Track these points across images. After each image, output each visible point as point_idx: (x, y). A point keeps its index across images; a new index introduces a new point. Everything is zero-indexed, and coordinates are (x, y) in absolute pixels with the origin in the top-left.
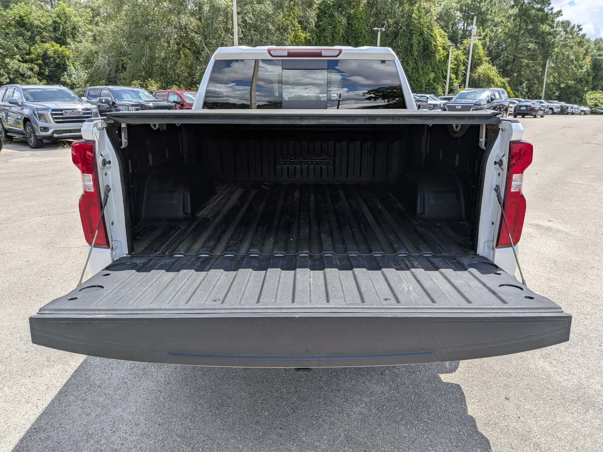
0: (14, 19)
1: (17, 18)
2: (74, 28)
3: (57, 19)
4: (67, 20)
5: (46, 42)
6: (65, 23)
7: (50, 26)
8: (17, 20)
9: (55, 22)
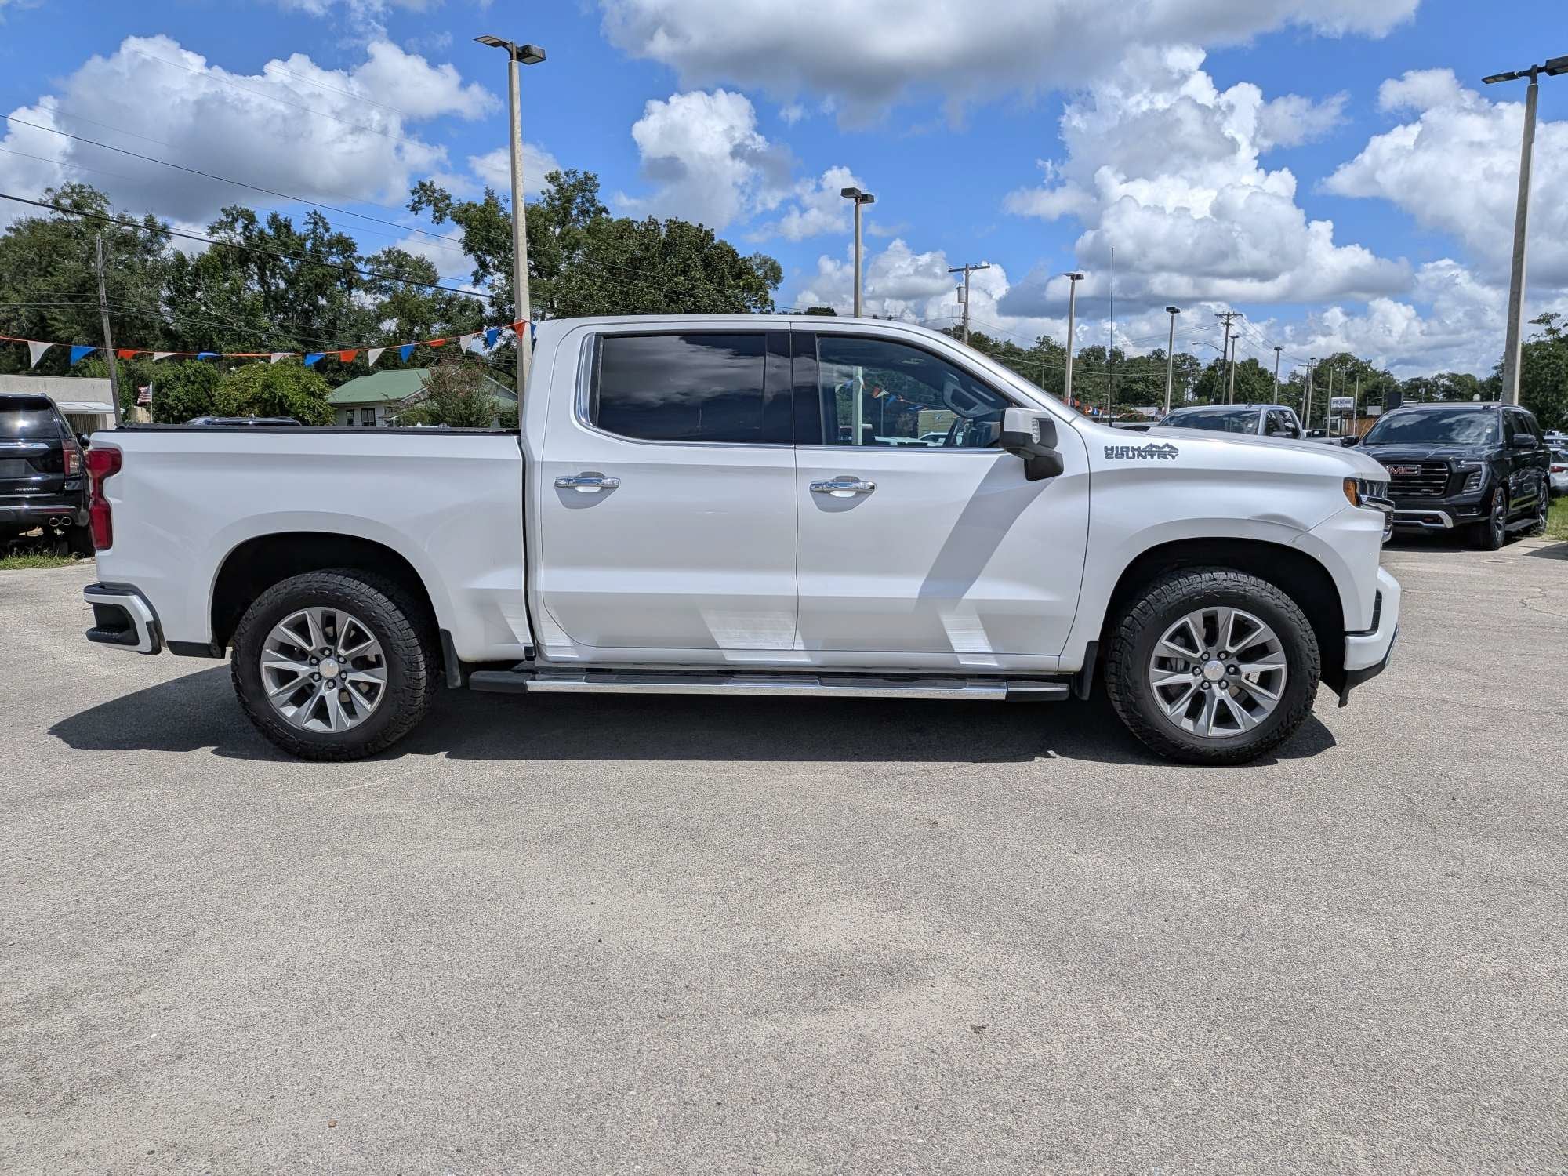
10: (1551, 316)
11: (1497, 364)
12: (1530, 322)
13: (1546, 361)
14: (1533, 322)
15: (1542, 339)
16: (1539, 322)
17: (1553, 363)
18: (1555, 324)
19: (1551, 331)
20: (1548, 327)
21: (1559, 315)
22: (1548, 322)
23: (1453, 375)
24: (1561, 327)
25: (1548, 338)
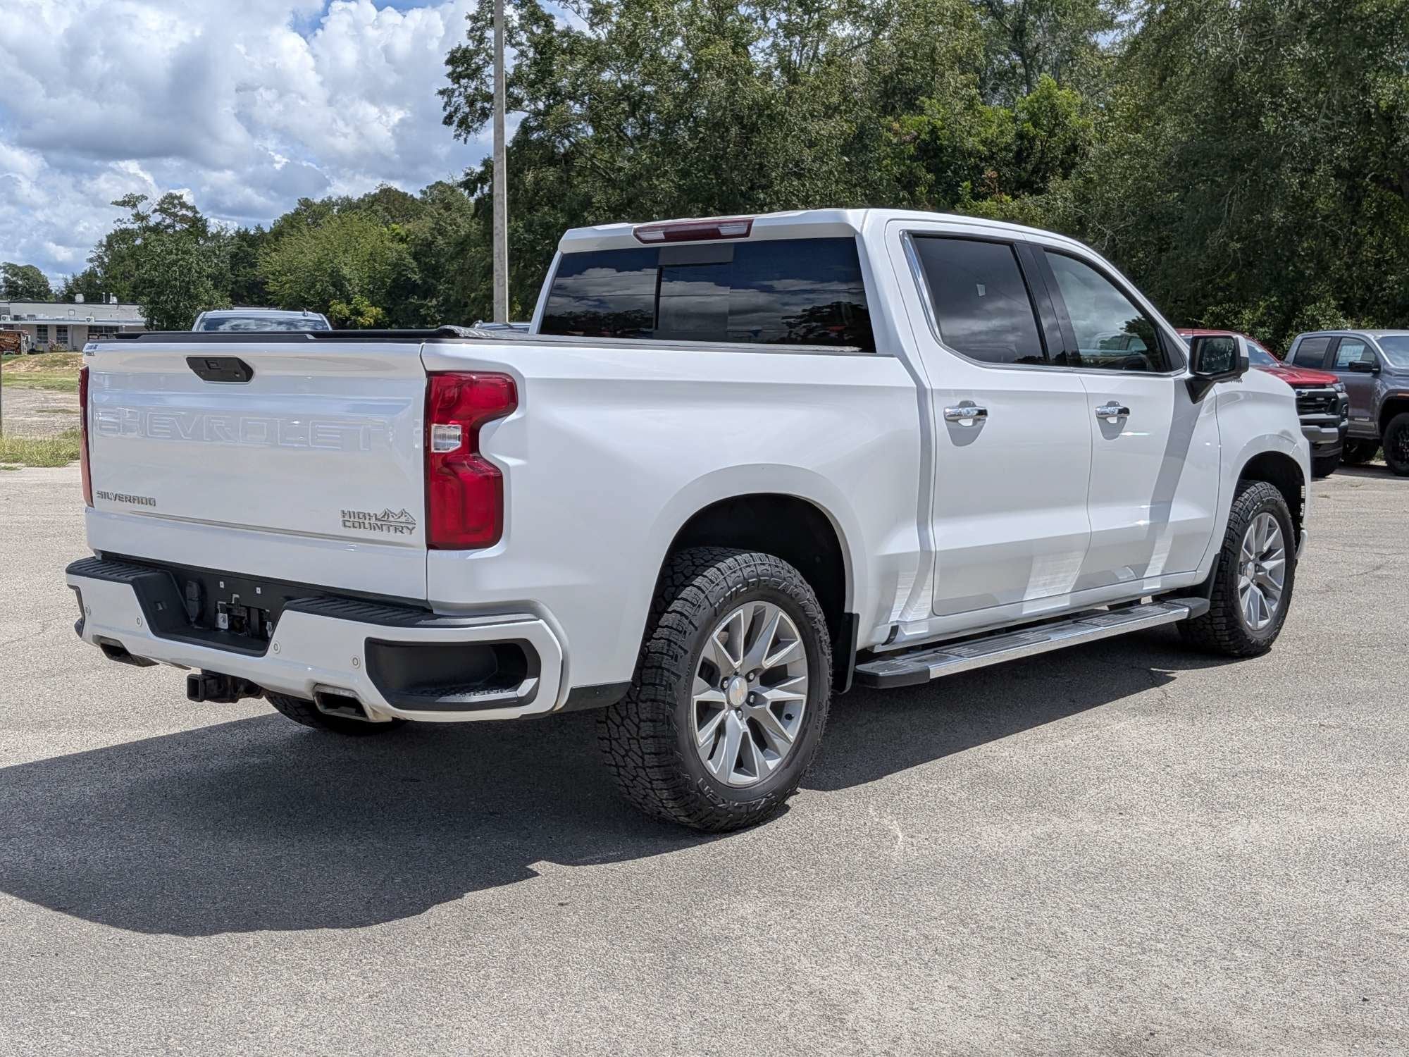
0: (916, 138)
1: (923, 136)
2: (1073, 149)
3: (1029, 126)
4: (1056, 125)
5: (984, 197)
6: (1051, 134)
7: (1007, 148)
8: (924, 141)
9: (1021, 136)
10: (137, 198)
11: (92, 256)
12: (113, 203)
13: (174, 257)
14: (117, 203)
15: (130, 227)
16: (123, 204)
17: (183, 259)
18: (142, 207)
19: (139, 217)
20: (134, 212)
21: (146, 199)
22: (134, 206)
23: (10, 265)
24: (150, 212)
25: (136, 226)
